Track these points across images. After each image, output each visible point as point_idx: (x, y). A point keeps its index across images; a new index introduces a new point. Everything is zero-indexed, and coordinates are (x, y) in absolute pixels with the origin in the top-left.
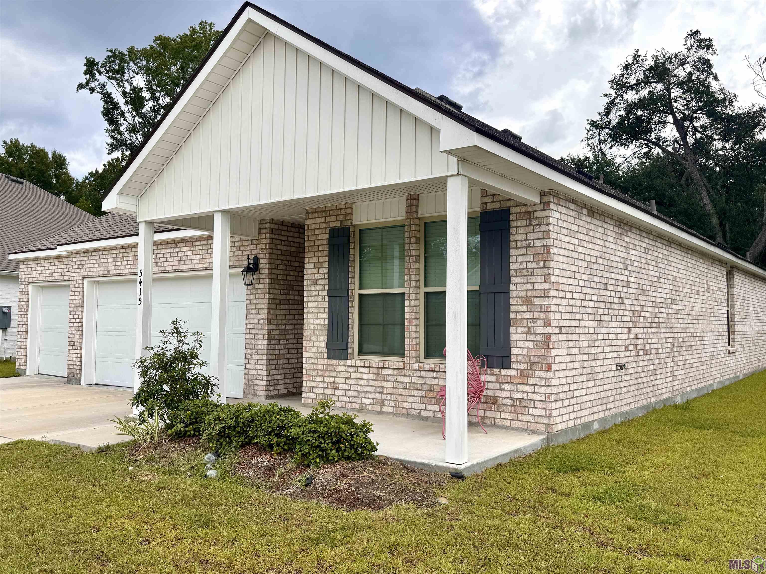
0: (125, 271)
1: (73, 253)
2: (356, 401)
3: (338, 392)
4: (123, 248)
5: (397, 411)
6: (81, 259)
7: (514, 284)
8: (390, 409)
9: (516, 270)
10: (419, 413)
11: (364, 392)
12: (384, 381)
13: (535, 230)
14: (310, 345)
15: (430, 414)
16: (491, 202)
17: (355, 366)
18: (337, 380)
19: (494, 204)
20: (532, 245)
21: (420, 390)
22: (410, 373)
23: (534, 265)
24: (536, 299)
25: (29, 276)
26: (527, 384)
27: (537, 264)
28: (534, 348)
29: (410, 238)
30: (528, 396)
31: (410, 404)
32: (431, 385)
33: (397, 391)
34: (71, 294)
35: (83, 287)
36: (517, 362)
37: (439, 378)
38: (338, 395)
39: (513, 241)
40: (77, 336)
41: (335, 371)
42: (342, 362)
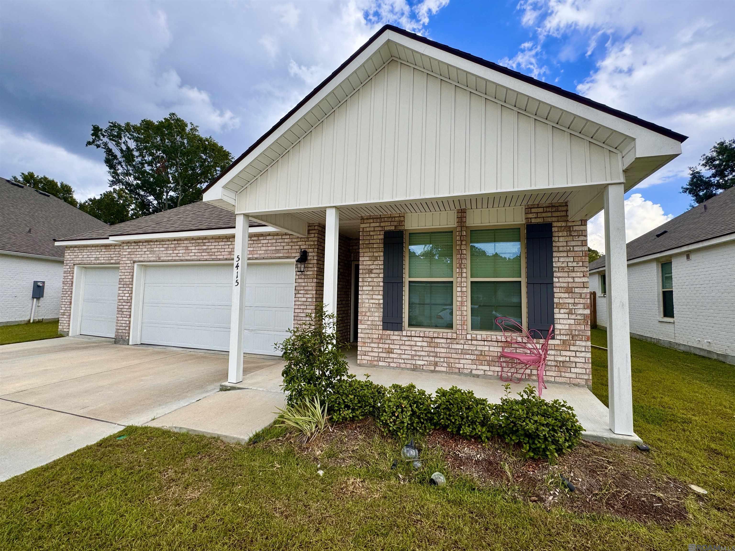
0: (177, 258)
1: (123, 243)
2: (410, 362)
3: (392, 355)
4: (175, 240)
5: (449, 370)
6: (132, 247)
7: (557, 277)
8: (444, 369)
9: (559, 267)
10: (471, 372)
11: (418, 355)
12: (437, 347)
13: (574, 239)
14: (365, 319)
15: (482, 373)
16: (535, 218)
17: (411, 336)
18: (391, 346)
19: (538, 219)
20: (572, 250)
21: (472, 354)
22: (462, 342)
23: (575, 264)
24: (576, 289)
25: (75, 259)
26: (570, 351)
27: (577, 264)
28: (575, 324)
29: (461, 241)
30: (570, 359)
31: (462, 365)
32: (482, 351)
33: (450, 355)
34: (120, 274)
35: (133, 269)
36: (560, 334)
37: (489, 346)
38: (393, 358)
39: (555, 247)
40: (127, 307)
41: (390, 339)
42: (396, 333)
